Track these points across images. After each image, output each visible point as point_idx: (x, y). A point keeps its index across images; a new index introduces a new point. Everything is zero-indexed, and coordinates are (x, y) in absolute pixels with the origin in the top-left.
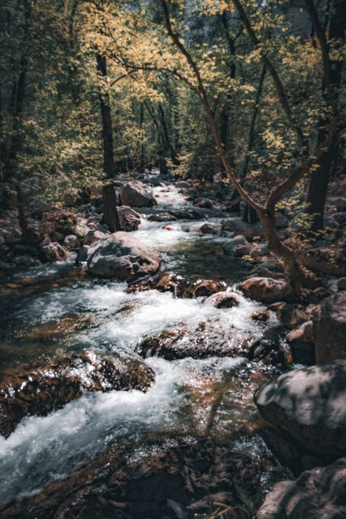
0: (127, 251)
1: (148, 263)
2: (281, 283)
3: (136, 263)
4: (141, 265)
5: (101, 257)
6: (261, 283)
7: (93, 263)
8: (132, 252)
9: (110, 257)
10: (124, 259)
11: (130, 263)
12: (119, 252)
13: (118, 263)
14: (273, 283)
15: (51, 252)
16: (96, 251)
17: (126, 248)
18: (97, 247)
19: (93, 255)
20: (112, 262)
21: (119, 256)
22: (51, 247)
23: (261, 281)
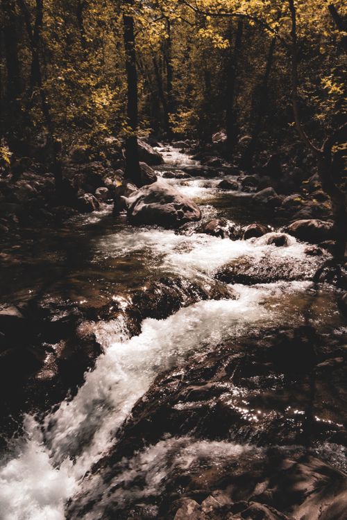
0: (170, 199)
1: (191, 210)
2: (328, 224)
3: (181, 210)
4: (185, 212)
5: (144, 205)
6: (310, 224)
7: (136, 211)
8: (176, 200)
9: (154, 205)
10: (169, 207)
11: (175, 210)
12: (163, 200)
13: (163, 210)
14: (321, 223)
15: (87, 202)
16: (138, 199)
17: (170, 196)
18: (138, 196)
19: (134, 204)
20: (156, 209)
21: (162, 203)
22: (87, 198)
23: (309, 222)
